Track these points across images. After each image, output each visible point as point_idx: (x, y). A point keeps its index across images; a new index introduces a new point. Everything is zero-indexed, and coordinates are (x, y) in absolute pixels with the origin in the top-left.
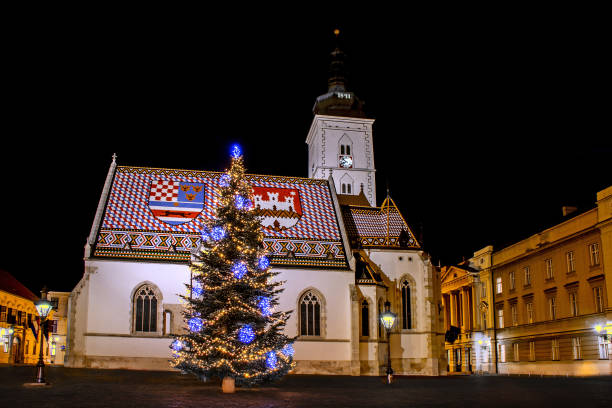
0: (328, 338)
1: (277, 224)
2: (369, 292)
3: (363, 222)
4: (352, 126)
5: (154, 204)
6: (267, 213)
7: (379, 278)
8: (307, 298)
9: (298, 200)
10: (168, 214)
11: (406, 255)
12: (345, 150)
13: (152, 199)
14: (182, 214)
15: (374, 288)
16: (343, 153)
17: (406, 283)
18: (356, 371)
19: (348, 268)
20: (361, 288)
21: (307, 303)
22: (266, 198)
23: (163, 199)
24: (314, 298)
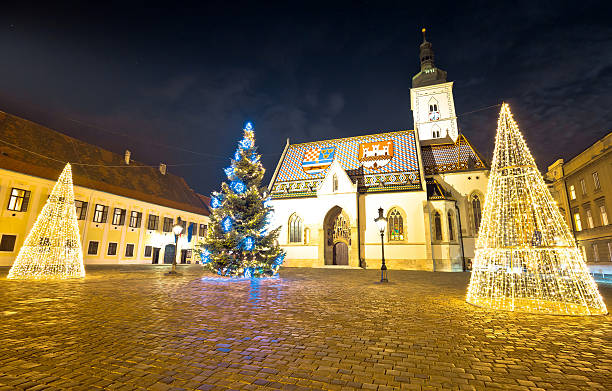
0: (409, 242)
1: (375, 165)
2: (440, 205)
3: (439, 156)
4: (440, 90)
5: (305, 163)
6: (370, 159)
7: (447, 194)
8: (393, 214)
9: (392, 147)
10: (312, 168)
11: (473, 175)
12: (433, 108)
13: (305, 161)
14: (320, 168)
15: (443, 202)
16: (431, 110)
17: (476, 197)
18: (430, 267)
19: (421, 189)
20: (433, 202)
21: (393, 216)
22: (371, 149)
23: (311, 160)
24: (398, 213)
